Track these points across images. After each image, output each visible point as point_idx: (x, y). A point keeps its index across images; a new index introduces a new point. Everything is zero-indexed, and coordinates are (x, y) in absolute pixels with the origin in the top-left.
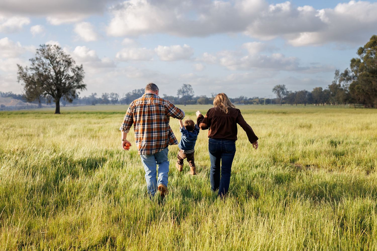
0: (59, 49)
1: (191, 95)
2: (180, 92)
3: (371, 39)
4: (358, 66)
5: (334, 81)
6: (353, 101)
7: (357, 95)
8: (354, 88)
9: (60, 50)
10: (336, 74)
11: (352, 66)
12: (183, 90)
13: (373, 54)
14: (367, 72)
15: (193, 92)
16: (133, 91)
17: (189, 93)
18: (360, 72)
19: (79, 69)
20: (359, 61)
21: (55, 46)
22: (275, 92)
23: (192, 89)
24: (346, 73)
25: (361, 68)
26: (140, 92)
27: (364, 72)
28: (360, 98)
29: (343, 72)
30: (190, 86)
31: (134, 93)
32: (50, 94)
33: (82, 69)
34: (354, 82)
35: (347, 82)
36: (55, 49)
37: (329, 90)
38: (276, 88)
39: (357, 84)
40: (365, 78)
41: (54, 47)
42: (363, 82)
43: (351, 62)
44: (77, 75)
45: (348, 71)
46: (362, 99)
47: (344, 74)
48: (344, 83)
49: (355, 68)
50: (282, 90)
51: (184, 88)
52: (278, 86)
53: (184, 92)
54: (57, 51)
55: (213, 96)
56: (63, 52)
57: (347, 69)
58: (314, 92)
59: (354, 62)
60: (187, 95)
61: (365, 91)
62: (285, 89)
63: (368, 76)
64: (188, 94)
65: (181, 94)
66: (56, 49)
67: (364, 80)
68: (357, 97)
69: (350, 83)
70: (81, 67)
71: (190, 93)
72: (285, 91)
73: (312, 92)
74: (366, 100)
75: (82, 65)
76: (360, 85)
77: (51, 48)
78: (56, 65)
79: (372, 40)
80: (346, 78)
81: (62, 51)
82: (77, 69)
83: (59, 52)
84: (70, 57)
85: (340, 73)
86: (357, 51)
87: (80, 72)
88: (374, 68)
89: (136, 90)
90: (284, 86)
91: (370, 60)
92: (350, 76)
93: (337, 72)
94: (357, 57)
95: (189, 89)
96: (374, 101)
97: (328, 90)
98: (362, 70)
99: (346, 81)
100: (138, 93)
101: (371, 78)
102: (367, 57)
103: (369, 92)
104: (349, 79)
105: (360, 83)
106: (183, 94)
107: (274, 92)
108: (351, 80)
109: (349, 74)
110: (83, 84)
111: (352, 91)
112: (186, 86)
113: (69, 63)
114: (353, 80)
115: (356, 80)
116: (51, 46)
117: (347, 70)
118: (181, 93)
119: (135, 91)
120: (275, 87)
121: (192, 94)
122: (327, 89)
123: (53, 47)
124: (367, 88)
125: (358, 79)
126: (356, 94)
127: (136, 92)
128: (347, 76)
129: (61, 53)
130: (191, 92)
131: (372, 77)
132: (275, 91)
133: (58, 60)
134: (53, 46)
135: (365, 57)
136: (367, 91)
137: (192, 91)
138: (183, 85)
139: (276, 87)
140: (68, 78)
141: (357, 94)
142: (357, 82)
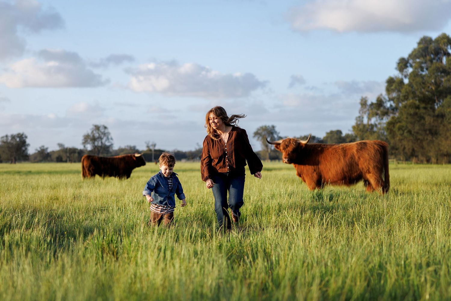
1: (107, 144)
2: (87, 139)
3: (419, 44)
4: (399, 91)
5: (359, 117)
6: (393, 152)
7: (401, 140)
8: (395, 129)
10: (362, 105)
11: (388, 90)
12: (93, 136)
13: (425, 70)
14: (416, 100)
15: (112, 139)
16: (2, 137)
17: (104, 141)
18: (403, 101)
20: (401, 82)
22: (259, 138)
23: (109, 133)
24: (380, 103)
25: (404, 94)
26: (16, 140)
27: (411, 101)
28: (406, 146)
29: (374, 101)
30: (105, 128)
31: (5, 140)
34: (393, 118)
35: (382, 119)
37: (354, 135)
38: (259, 132)
39: (400, 122)
40: (412, 111)
42: (409, 117)
43: (386, 85)
45: (383, 99)
46: (409, 149)
47: (375, 104)
48: (377, 120)
49: (394, 95)
50: (271, 136)
51: (94, 132)
52: (264, 128)
53: (94, 139)
55: (148, 147)
57: (381, 94)
58: (327, 138)
59: (392, 84)
60: (100, 144)
61: (413, 132)
62: (276, 132)
63: (418, 107)
64: (102, 143)
65: (89, 143)
67: (411, 115)
68: (400, 144)
69: (386, 120)
71: (106, 140)
72: (276, 136)
73: (324, 138)
74: (415, 149)
76: (404, 124)
79: (422, 46)
80: (379, 112)
85: (369, 103)
88: (427, 93)
89: (7, 136)
90: (273, 127)
91: (420, 79)
92: (387, 107)
93: (364, 100)
94: (397, 75)
95: (104, 134)
96: (430, 151)
97: (352, 135)
98: (406, 98)
99: (379, 117)
100: (12, 142)
101: (422, 111)
102: (414, 75)
103: (421, 135)
104: (386, 113)
105: (405, 119)
106: (94, 143)
107: (256, 138)
108: (389, 116)
109: (385, 105)
111: (390, 133)
112: (97, 128)
114: (392, 115)
115: (397, 115)
117: (381, 97)
118: (89, 140)
119: (5, 138)
120: (258, 130)
121: (109, 142)
122: (350, 133)
124: (417, 128)
125: (401, 113)
126: (398, 138)
127: (7, 140)
128: (382, 109)
130: (108, 139)
131: (425, 108)
132: (258, 136)
135: (410, 74)
136: (417, 133)
137: (110, 137)
138: (92, 127)
139: (260, 130)
141: (399, 140)
142: (398, 118)
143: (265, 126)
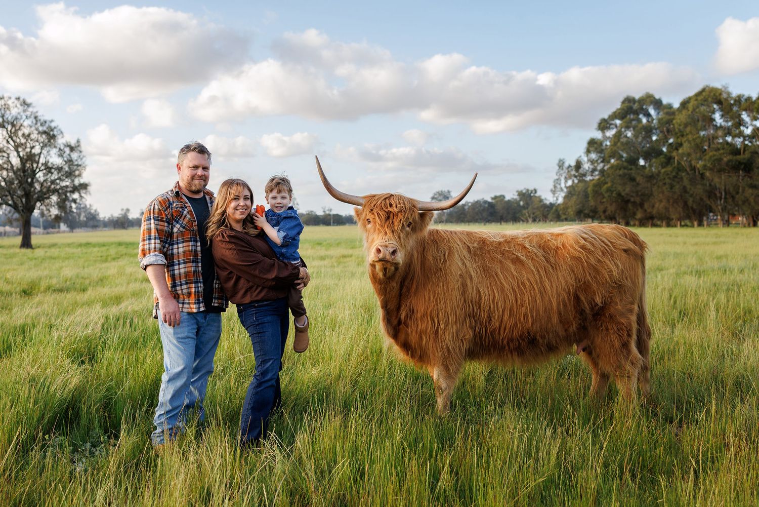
0: (29, 105)
3: (623, 102)
4: (599, 152)
8: (601, 191)
9: (30, 109)
10: (560, 167)
11: (588, 151)
14: (622, 161)
15: (297, 204)
19: (72, 149)
20: (602, 143)
21: (18, 99)
24: (578, 165)
29: (573, 164)
32: (10, 205)
33: (79, 148)
36: (19, 106)
38: (436, 196)
39: (606, 183)
41: (16, 102)
43: (586, 145)
44: (70, 161)
45: (581, 161)
49: (594, 156)
54: (24, 111)
56: (37, 112)
57: (580, 157)
59: (593, 145)
61: (622, 195)
66: (21, 105)
70: (77, 145)
75: (78, 141)
77: (10, 102)
78: (23, 141)
79: (625, 106)
81: (35, 110)
82: (67, 150)
83: (28, 113)
84: (53, 125)
85: (566, 165)
86: (596, 125)
87: (74, 156)
90: (449, 192)
91: (624, 140)
93: (561, 162)
94: (598, 135)
102: (618, 135)
103: (632, 196)
109: (584, 167)
110: (82, 181)
111: (594, 196)
113: (50, 136)
115: (597, 177)
116: (10, 98)
117: (580, 159)
120: (435, 194)
123: (13, 103)
124: (628, 190)
128: (580, 170)
129: (33, 116)
133: (26, 131)
134: (13, 99)
135: (612, 136)
140: (49, 169)
143: (442, 191)
